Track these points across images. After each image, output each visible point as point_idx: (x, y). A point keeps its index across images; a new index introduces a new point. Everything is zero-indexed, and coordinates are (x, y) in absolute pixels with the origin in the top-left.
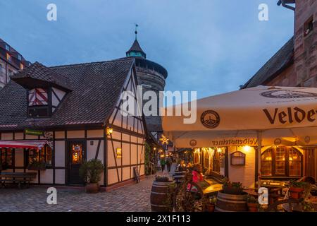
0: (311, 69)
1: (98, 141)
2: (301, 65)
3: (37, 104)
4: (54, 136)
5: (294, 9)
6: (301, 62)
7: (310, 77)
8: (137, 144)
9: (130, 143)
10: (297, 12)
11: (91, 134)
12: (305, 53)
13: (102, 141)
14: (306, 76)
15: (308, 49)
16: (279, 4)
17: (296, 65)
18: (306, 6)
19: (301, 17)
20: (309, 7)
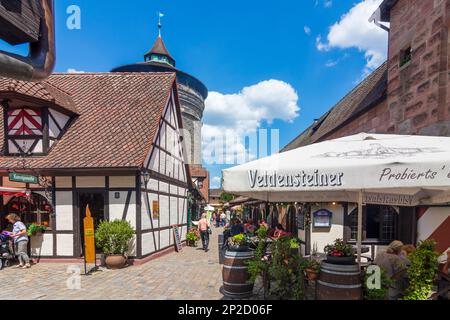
0: (408, 109)
1: (126, 193)
2: (396, 103)
3: (26, 133)
4: (54, 183)
5: (388, 30)
6: (395, 99)
7: (406, 119)
8: (178, 196)
9: (169, 195)
10: (392, 34)
11: (115, 182)
12: (400, 88)
13: (134, 193)
14: (400, 117)
15: (404, 84)
16: (370, 21)
17: (390, 101)
18: (403, 28)
19: (396, 41)
20: (406, 31)
